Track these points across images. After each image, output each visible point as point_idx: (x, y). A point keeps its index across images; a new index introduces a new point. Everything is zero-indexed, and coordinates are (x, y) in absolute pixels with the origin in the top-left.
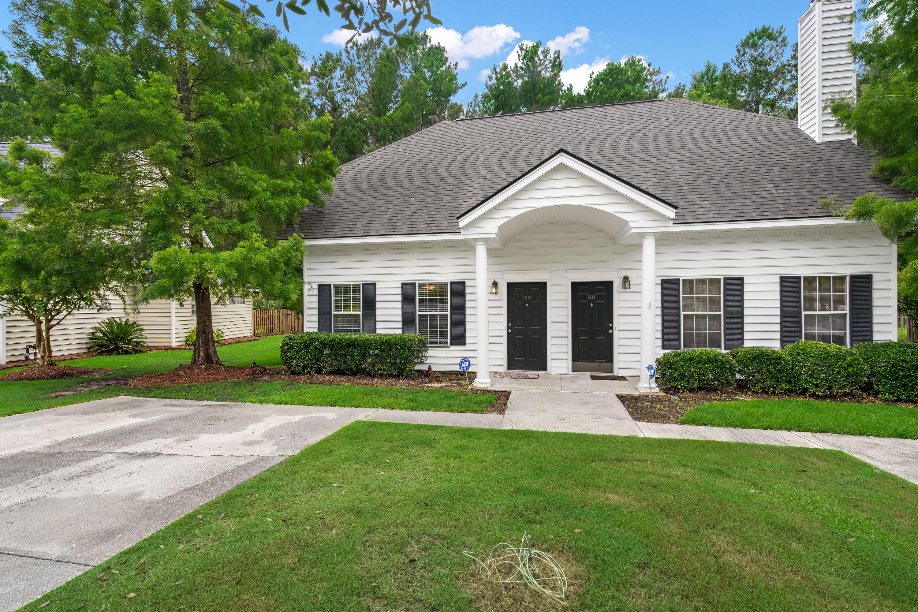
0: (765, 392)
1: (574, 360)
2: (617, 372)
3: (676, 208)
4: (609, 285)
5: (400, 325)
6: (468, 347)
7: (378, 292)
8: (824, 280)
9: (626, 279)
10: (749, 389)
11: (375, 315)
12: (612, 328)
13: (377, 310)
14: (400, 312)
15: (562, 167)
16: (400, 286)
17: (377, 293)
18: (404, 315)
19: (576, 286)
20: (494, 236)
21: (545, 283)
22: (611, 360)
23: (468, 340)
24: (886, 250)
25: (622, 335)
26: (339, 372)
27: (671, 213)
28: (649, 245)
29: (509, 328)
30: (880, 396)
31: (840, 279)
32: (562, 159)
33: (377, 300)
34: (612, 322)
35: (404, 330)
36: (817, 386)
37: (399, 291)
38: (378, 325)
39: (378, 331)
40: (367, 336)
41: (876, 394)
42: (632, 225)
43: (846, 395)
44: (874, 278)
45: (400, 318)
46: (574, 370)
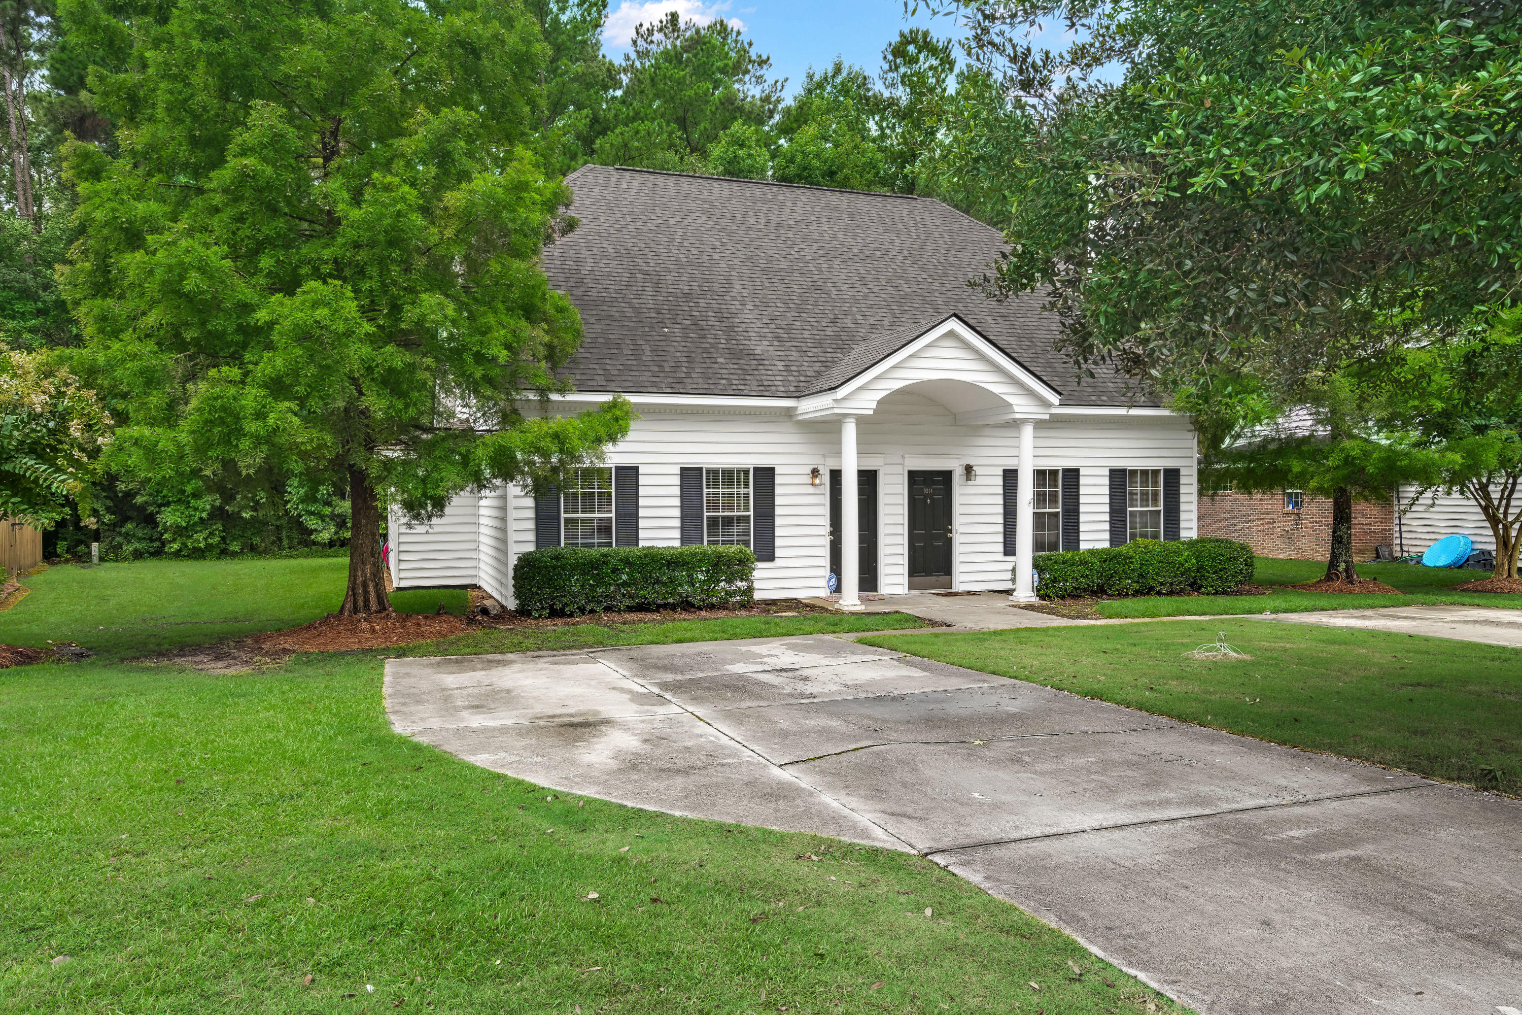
1: (911, 574)
2: (958, 587)
3: (1060, 394)
4: (947, 476)
5: (677, 534)
6: (778, 563)
7: (642, 480)
8: (1143, 473)
9: (970, 468)
11: (637, 517)
12: (951, 531)
13: (641, 510)
14: (677, 512)
15: (951, 334)
16: (679, 472)
17: (640, 482)
18: (683, 517)
19: (913, 476)
20: (871, 412)
21: (875, 471)
22: (949, 572)
23: (778, 553)
24: (1189, 444)
25: (963, 539)
27: (1054, 399)
28: (1028, 431)
29: (831, 533)
31: (1156, 473)
32: (953, 325)
33: (641, 493)
34: (950, 523)
35: (684, 540)
36: (1162, 584)
37: (677, 480)
38: (642, 534)
39: (642, 544)
40: (625, 550)
42: (1016, 409)
43: (1181, 591)
44: (1181, 472)
45: (677, 523)
46: (911, 588)
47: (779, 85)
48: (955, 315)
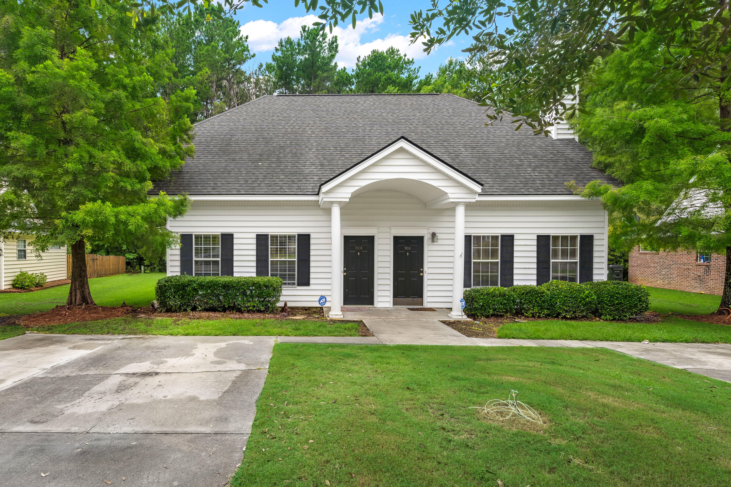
0: (533, 316)
1: (394, 297)
2: (426, 305)
3: (482, 185)
4: (420, 239)
5: (254, 270)
6: (312, 287)
7: (235, 241)
8: (564, 238)
9: (434, 235)
10: (522, 314)
11: (232, 261)
12: (423, 272)
13: (234, 257)
14: (254, 258)
15: (401, 150)
16: (255, 237)
17: (234, 242)
18: (258, 261)
19: (397, 240)
20: (348, 200)
21: (373, 237)
22: (421, 295)
23: (312, 281)
24: (601, 219)
25: (430, 277)
26: (213, 309)
27: (478, 188)
28: (460, 211)
29: (345, 271)
30: (603, 317)
31: (574, 238)
32: (403, 144)
33: (234, 248)
34: (422, 267)
35: (259, 273)
36: (566, 311)
37: (254, 241)
38: (235, 269)
39: (235, 275)
40: (226, 279)
41: (600, 316)
42: (450, 196)
43: (583, 317)
44: (595, 238)
45: (254, 264)
46: (394, 304)
47: (416, 70)
48: (403, 137)
